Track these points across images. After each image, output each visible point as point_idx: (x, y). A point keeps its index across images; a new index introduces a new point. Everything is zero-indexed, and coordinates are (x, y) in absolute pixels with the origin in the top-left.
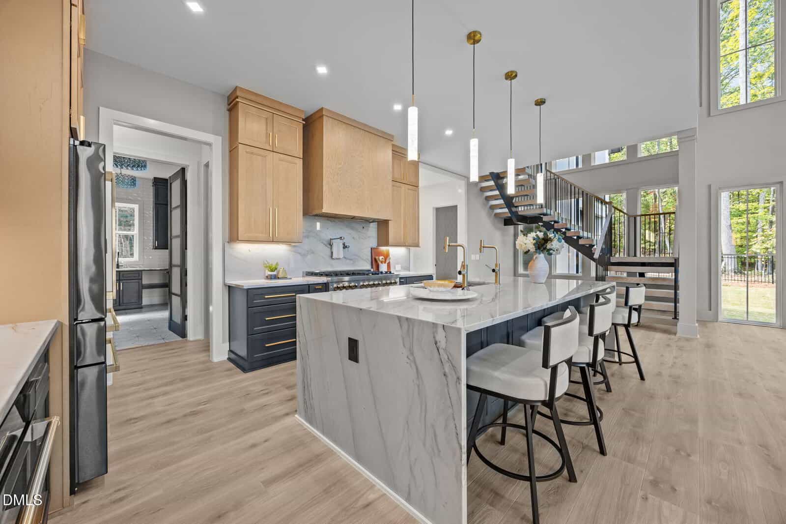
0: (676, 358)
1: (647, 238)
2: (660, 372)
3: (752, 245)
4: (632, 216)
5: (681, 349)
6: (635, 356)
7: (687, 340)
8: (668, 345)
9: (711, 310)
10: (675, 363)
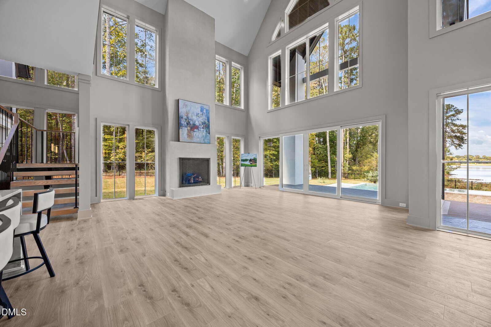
0: (79, 239)
1: (53, 150)
2: (68, 260)
3: (111, 157)
4: (40, 130)
5: (81, 230)
6: (44, 256)
7: (85, 221)
8: (72, 230)
9: (96, 196)
10: (79, 245)
